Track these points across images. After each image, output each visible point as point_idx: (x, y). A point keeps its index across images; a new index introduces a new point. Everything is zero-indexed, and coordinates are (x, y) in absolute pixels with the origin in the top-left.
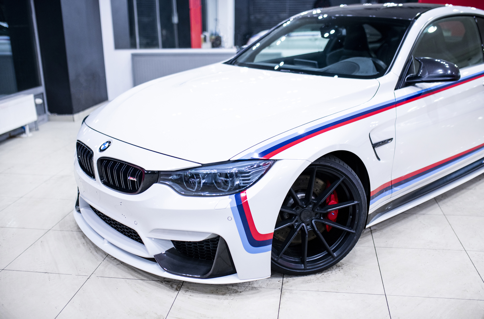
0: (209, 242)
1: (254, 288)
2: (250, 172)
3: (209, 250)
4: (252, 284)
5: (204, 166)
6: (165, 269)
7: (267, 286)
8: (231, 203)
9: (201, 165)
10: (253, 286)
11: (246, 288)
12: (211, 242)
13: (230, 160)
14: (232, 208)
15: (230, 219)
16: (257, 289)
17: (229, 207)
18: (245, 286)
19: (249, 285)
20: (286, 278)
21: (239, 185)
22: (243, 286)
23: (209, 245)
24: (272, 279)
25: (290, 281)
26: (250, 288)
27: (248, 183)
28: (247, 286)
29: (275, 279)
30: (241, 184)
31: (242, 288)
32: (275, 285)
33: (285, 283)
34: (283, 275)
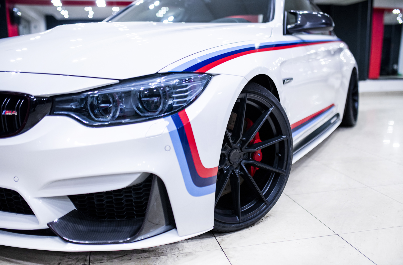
0: (131, 192)
1: (187, 254)
2: (186, 86)
3: (130, 203)
4: (182, 250)
5: (122, 82)
6: (65, 238)
7: (202, 248)
8: (168, 127)
9: (118, 81)
10: (184, 251)
11: (177, 255)
12: (134, 191)
13: (159, 72)
14: (171, 133)
15: (168, 148)
16: (193, 254)
17: (166, 131)
18: (175, 253)
19: (180, 252)
20: (219, 237)
21: (172, 106)
22: (173, 254)
23: (131, 196)
24: (203, 241)
25: (225, 239)
26: (183, 254)
27: (185, 101)
28: (177, 253)
29: (206, 240)
30: (175, 103)
31: (172, 256)
32: (211, 246)
33: (221, 242)
34: (212, 234)
